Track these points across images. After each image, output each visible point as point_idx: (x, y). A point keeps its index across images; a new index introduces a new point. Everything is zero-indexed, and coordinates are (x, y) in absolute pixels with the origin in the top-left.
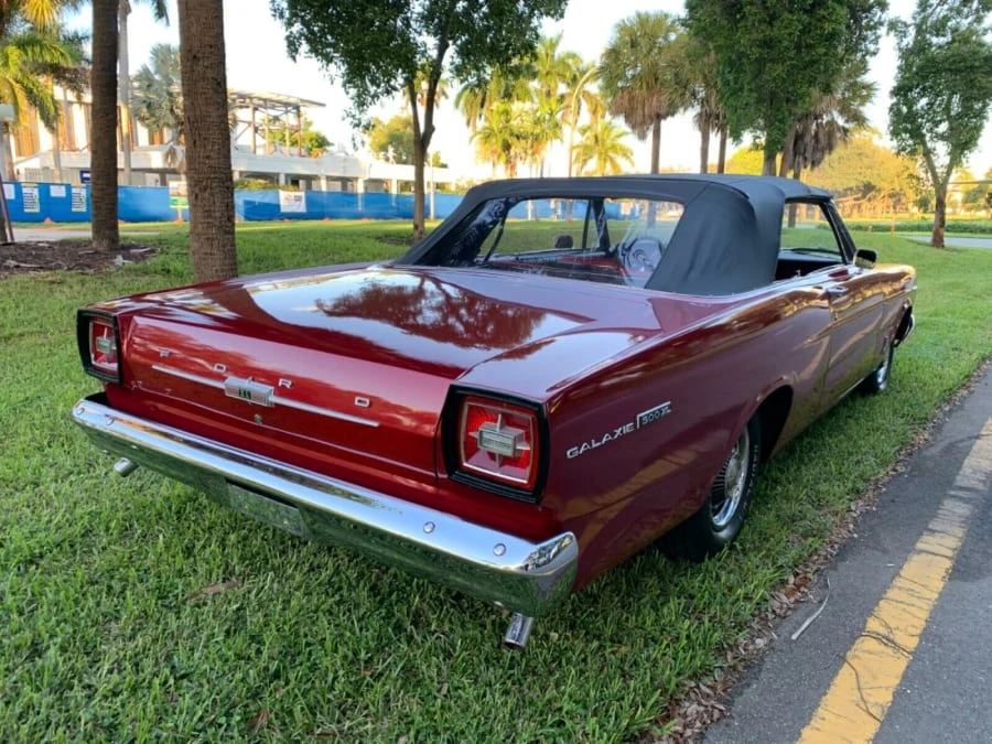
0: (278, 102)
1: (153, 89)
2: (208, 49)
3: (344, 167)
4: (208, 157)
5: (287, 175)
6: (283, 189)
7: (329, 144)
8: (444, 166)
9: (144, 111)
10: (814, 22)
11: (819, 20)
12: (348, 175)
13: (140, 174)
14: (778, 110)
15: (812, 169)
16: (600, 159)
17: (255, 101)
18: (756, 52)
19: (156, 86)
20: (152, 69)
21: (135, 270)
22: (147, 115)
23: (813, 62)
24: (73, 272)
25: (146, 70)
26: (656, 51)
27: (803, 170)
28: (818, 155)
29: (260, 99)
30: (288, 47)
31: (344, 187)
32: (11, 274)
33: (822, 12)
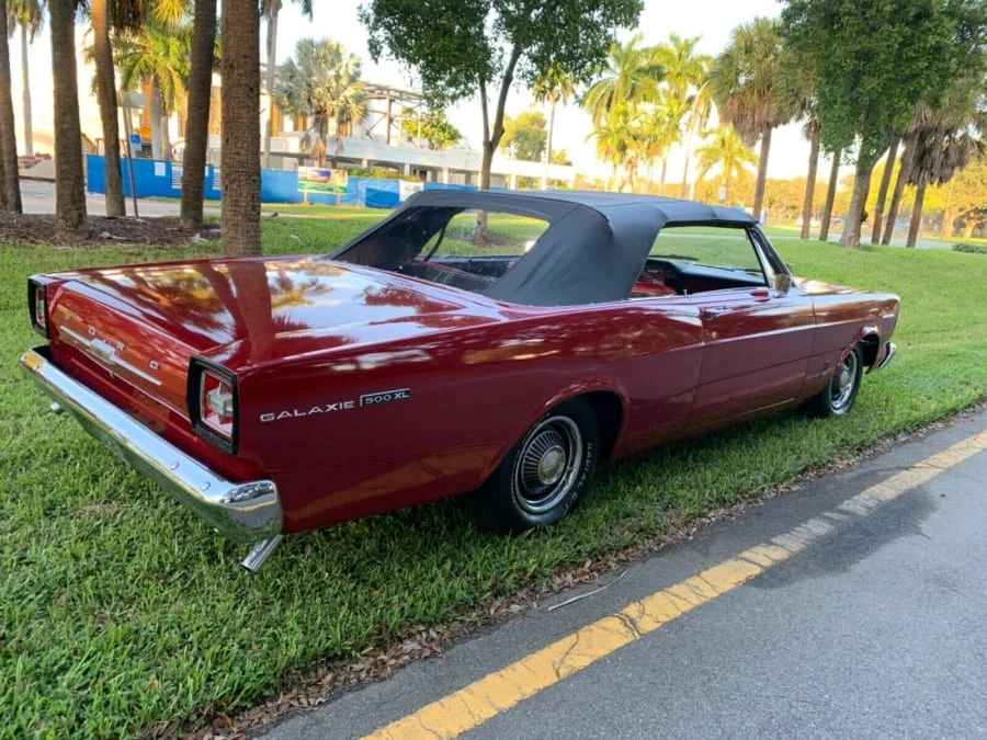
0: (413, 94)
1: (294, 80)
2: (242, 59)
3: (467, 161)
4: (238, 153)
5: (411, 166)
6: (406, 179)
7: (460, 137)
8: (569, 164)
9: (285, 101)
10: (917, 33)
11: (923, 32)
12: (469, 168)
13: (278, 158)
14: (873, 124)
15: (939, 185)
16: (725, 163)
17: (392, 93)
18: (850, 64)
19: (298, 77)
20: (296, 61)
21: (207, 248)
22: (287, 104)
23: (915, 76)
24: (153, 246)
25: (291, 62)
26: (772, 57)
27: (928, 185)
28: (947, 171)
29: (396, 91)
30: (370, 50)
31: (468, 179)
32: (103, 244)
33: (927, 24)
